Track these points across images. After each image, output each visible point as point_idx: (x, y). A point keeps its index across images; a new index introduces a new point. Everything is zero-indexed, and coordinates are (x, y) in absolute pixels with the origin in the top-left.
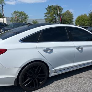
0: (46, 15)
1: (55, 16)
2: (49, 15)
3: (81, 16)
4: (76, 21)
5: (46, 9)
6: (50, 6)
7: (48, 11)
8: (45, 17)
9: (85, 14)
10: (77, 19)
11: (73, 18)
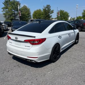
0: (4, 10)
1: (14, 11)
2: (7, 10)
3: (37, 11)
4: (33, 15)
5: (3, 3)
6: (7, 1)
7: (5, 5)
8: (3, 11)
9: (40, 9)
10: (34, 13)
11: (30, 13)
